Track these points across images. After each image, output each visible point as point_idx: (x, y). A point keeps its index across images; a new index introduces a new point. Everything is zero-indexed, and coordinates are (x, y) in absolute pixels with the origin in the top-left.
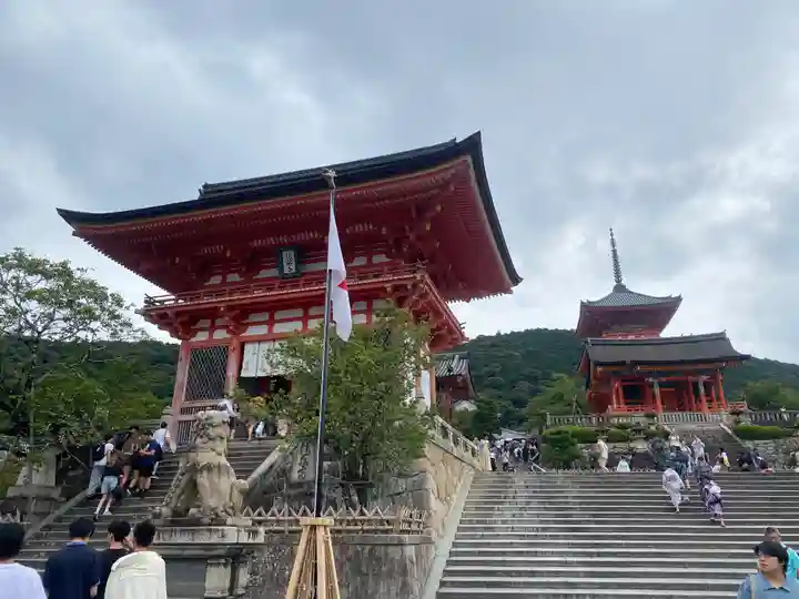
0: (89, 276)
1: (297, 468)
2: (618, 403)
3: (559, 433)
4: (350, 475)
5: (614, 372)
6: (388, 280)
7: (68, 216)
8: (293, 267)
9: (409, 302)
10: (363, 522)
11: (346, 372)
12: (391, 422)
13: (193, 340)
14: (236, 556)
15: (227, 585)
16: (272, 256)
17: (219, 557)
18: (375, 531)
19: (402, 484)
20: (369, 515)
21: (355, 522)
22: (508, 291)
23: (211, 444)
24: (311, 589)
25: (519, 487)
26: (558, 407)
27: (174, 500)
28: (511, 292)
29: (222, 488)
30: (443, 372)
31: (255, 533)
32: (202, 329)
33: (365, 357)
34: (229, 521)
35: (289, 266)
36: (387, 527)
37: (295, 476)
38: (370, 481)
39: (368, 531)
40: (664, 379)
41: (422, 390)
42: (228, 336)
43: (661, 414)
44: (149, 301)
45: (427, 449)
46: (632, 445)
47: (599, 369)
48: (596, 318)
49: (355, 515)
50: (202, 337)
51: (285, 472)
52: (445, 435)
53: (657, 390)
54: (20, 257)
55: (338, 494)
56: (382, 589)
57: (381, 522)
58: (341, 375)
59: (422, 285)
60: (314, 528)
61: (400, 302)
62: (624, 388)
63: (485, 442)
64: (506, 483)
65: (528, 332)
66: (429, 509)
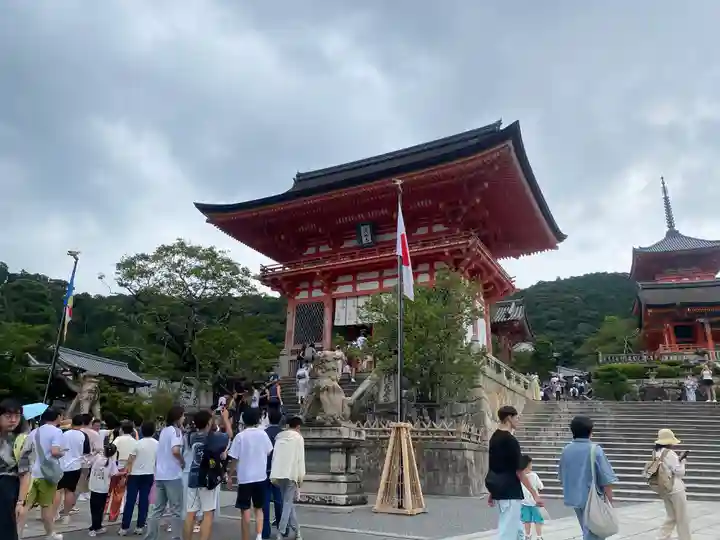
0: (228, 256)
1: (382, 393)
2: (670, 342)
3: (610, 370)
4: (422, 399)
5: (667, 314)
6: (446, 245)
7: (203, 208)
8: (369, 238)
9: (464, 263)
10: (432, 433)
11: (416, 323)
12: (451, 360)
13: (297, 298)
14: (349, 447)
15: (344, 465)
16: (353, 230)
17: (338, 447)
18: (443, 439)
19: (463, 408)
20: (438, 427)
21: (427, 432)
22: (553, 247)
23: (327, 374)
24: (399, 469)
25: (564, 412)
26: (611, 346)
27: (306, 411)
28: (556, 248)
29: (337, 403)
30: (499, 317)
31: (360, 433)
32: (305, 289)
33: (429, 312)
34: (343, 424)
35: (366, 238)
36: (451, 437)
37: (382, 399)
38: (438, 403)
39: (437, 439)
40: (715, 319)
41: (478, 335)
42: (323, 294)
43: (712, 352)
44: (264, 269)
45: (481, 380)
46: (681, 380)
47: (650, 311)
48: (649, 263)
49: (427, 427)
50: (303, 295)
51: (373, 397)
52: (499, 370)
53: (708, 330)
54: (182, 245)
55: (413, 413)
56: (450, 480)
57: (447, 433)
58: (412, 325)
59: (474, 250)
60: (398, 429)
61: (457, 263)
62: (676, 328)
63: (535, 377)
64: (553, 410)
65: (587, 277)
66: (485, 426)
